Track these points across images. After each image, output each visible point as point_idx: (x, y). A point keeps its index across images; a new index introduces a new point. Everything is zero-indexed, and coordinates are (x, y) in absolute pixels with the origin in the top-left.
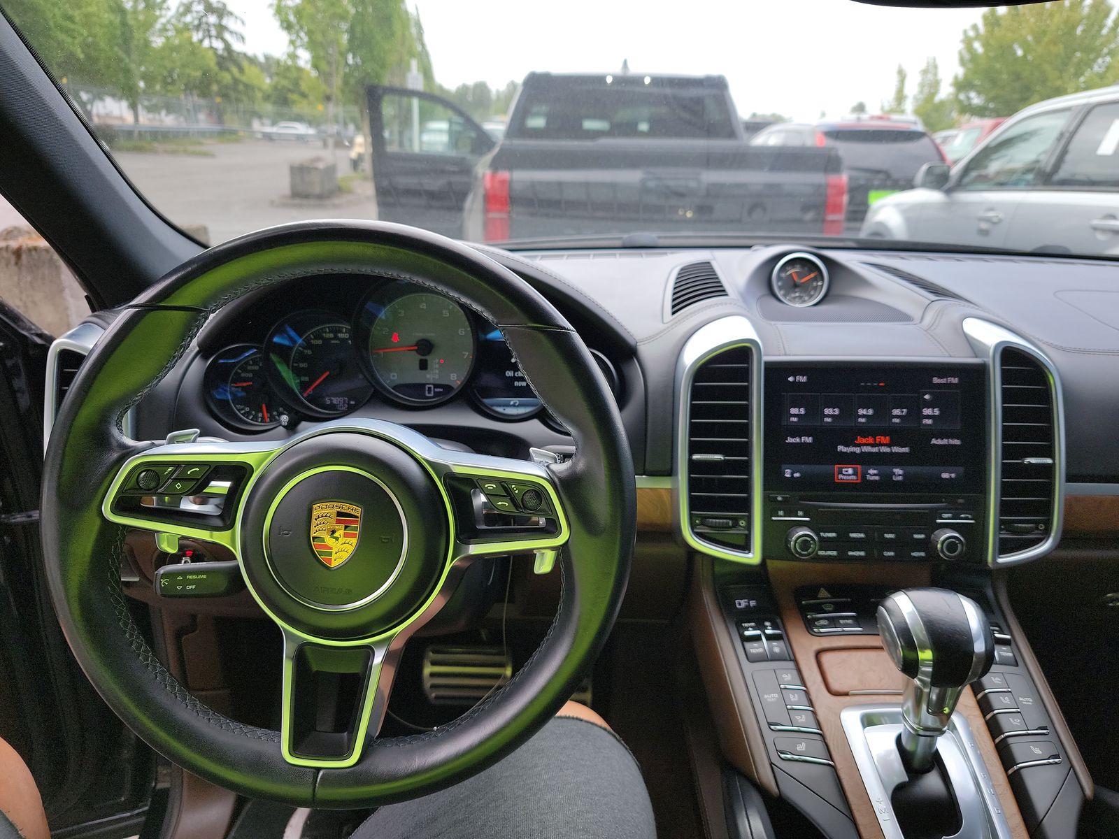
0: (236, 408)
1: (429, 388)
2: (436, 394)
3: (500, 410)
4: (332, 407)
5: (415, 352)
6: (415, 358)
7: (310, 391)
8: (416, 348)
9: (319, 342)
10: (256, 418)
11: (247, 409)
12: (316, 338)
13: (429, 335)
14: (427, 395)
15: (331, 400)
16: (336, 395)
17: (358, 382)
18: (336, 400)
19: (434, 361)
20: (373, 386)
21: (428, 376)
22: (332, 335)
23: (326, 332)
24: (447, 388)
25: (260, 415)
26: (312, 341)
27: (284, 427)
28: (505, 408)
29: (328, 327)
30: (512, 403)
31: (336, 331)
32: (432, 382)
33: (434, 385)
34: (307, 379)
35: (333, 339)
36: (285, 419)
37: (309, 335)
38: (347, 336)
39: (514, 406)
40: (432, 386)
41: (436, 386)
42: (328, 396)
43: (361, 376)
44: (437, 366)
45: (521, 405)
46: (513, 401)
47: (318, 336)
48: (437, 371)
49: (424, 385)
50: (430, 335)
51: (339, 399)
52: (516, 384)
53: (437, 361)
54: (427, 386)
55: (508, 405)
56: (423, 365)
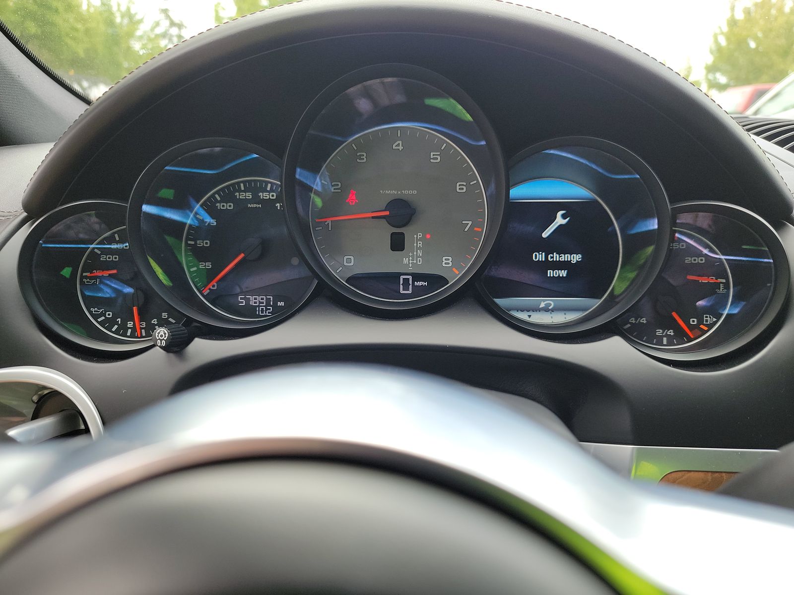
0: (91, 313)
1: (406, 281)
2: (418, 291)
3: (523, 316)
4: (250, 311)
5: (384, 221)
6: (385, 232)
7: (214, 285)
8: (387, 213)
9: (230, 206)
10: (122, 330)
11: (109, 315)
12: (224, 200)
13: (405, 192)
14: (402, 292)
15: (248, 300)
16: (254, 292)
17: (292, 272)
18: (254, 300)
19: (415, 237)
20: (317, 276)
21: (405, 261)
22: (249, 195)
23: (240, 191)
24: (436, 281)
25: (130, 324)
26: (218, 204)
27: (161, 347)
28: (529, 313)
29: (244, 182)
30: (542, 305)
31: (255, 189)
32: (411, 270)
33: (412, 275)
34: (209, 265)
35: (250, 201)
36: (162, 333)
37: (213, 196)
38: (273, 196)
39: (546, 310)
40: (410, 277)
41: (417, 277)
42: (242, 293)
43: (295, 261)
44: (420, 244)
45: (557, 309)
46: (543, 302)
47: (228, 196)
48: (420, 253)
49: (398, 275)
50: (408, 193)
51: (259, 298)
52: (550, 273)
53: (420, 235)
54: (402, 277)
55: (537, 309)
56: (398, 243)
